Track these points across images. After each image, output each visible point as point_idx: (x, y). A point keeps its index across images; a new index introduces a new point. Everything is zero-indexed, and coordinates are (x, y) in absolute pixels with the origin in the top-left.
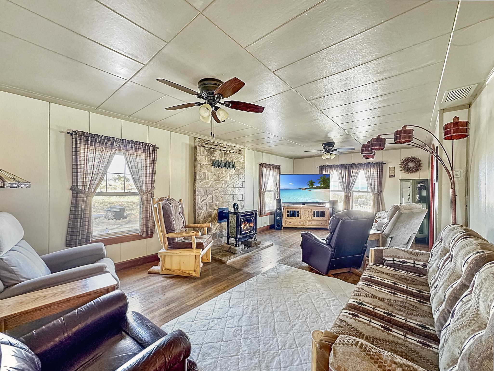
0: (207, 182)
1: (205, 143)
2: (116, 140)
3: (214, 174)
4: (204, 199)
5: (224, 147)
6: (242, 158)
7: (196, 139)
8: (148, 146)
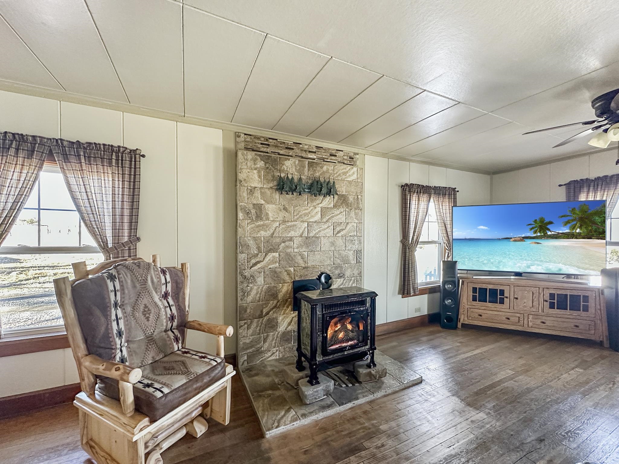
0: (263, 225)
1: (262, 144)
2: (41, 141)
3: (282, 208)
4: (258, 260)
5: (310, 152)
6: (354, 173)
7: (239, 136)
8: (117, 153)
